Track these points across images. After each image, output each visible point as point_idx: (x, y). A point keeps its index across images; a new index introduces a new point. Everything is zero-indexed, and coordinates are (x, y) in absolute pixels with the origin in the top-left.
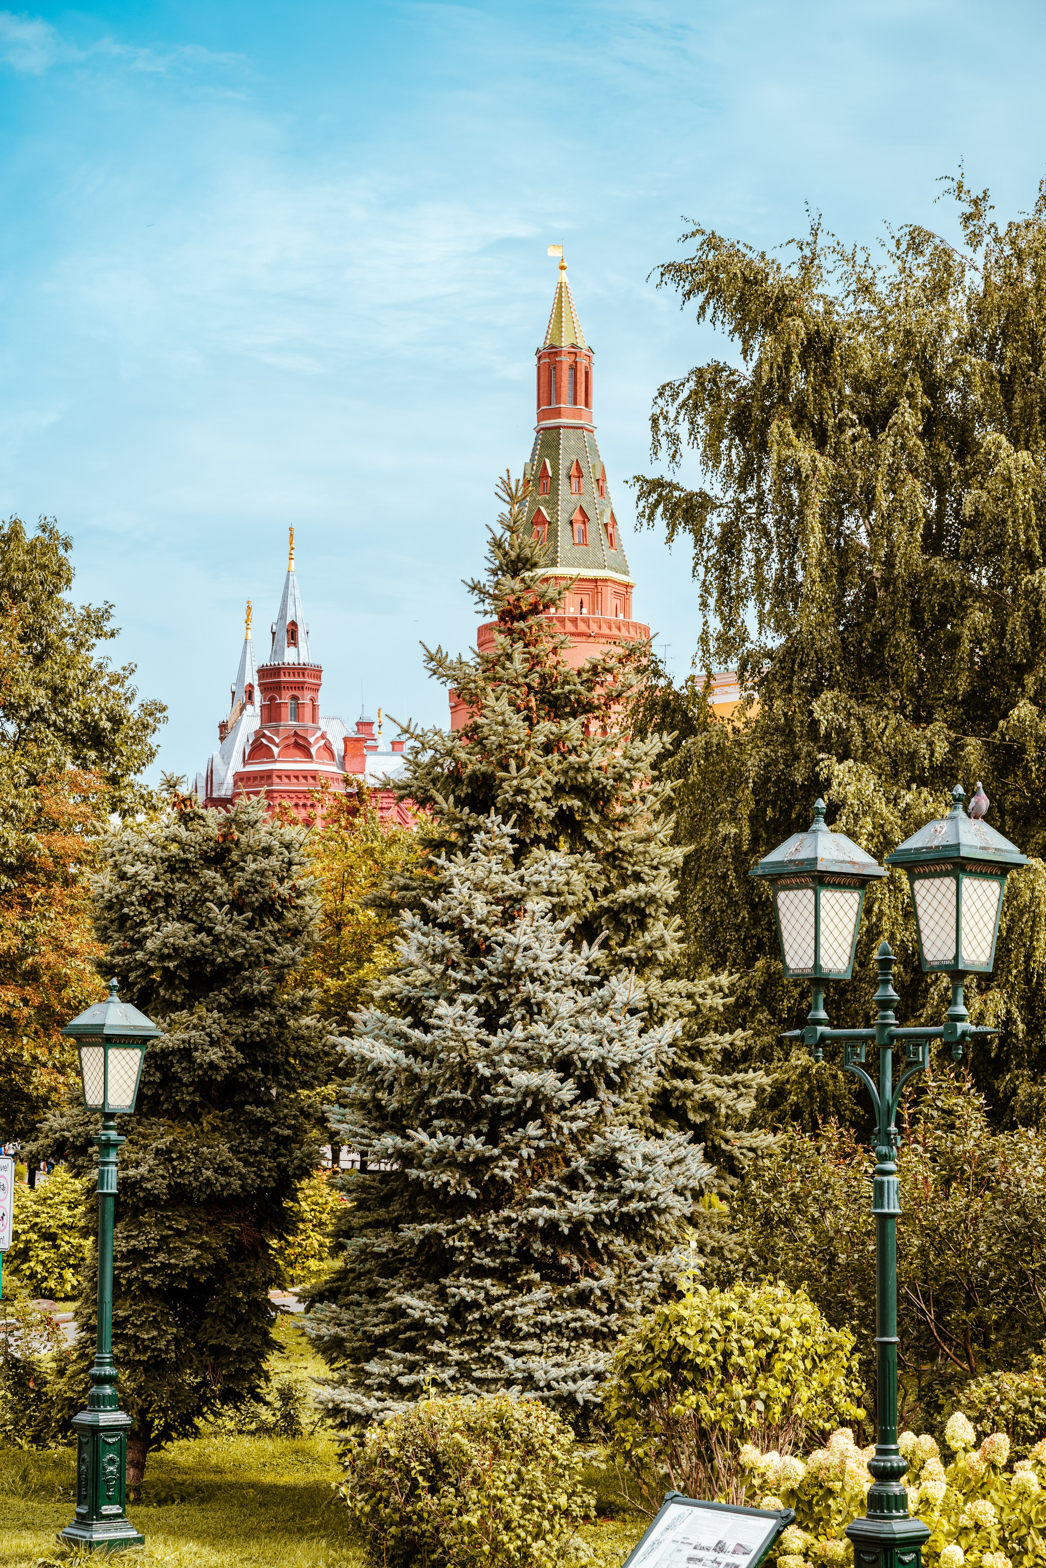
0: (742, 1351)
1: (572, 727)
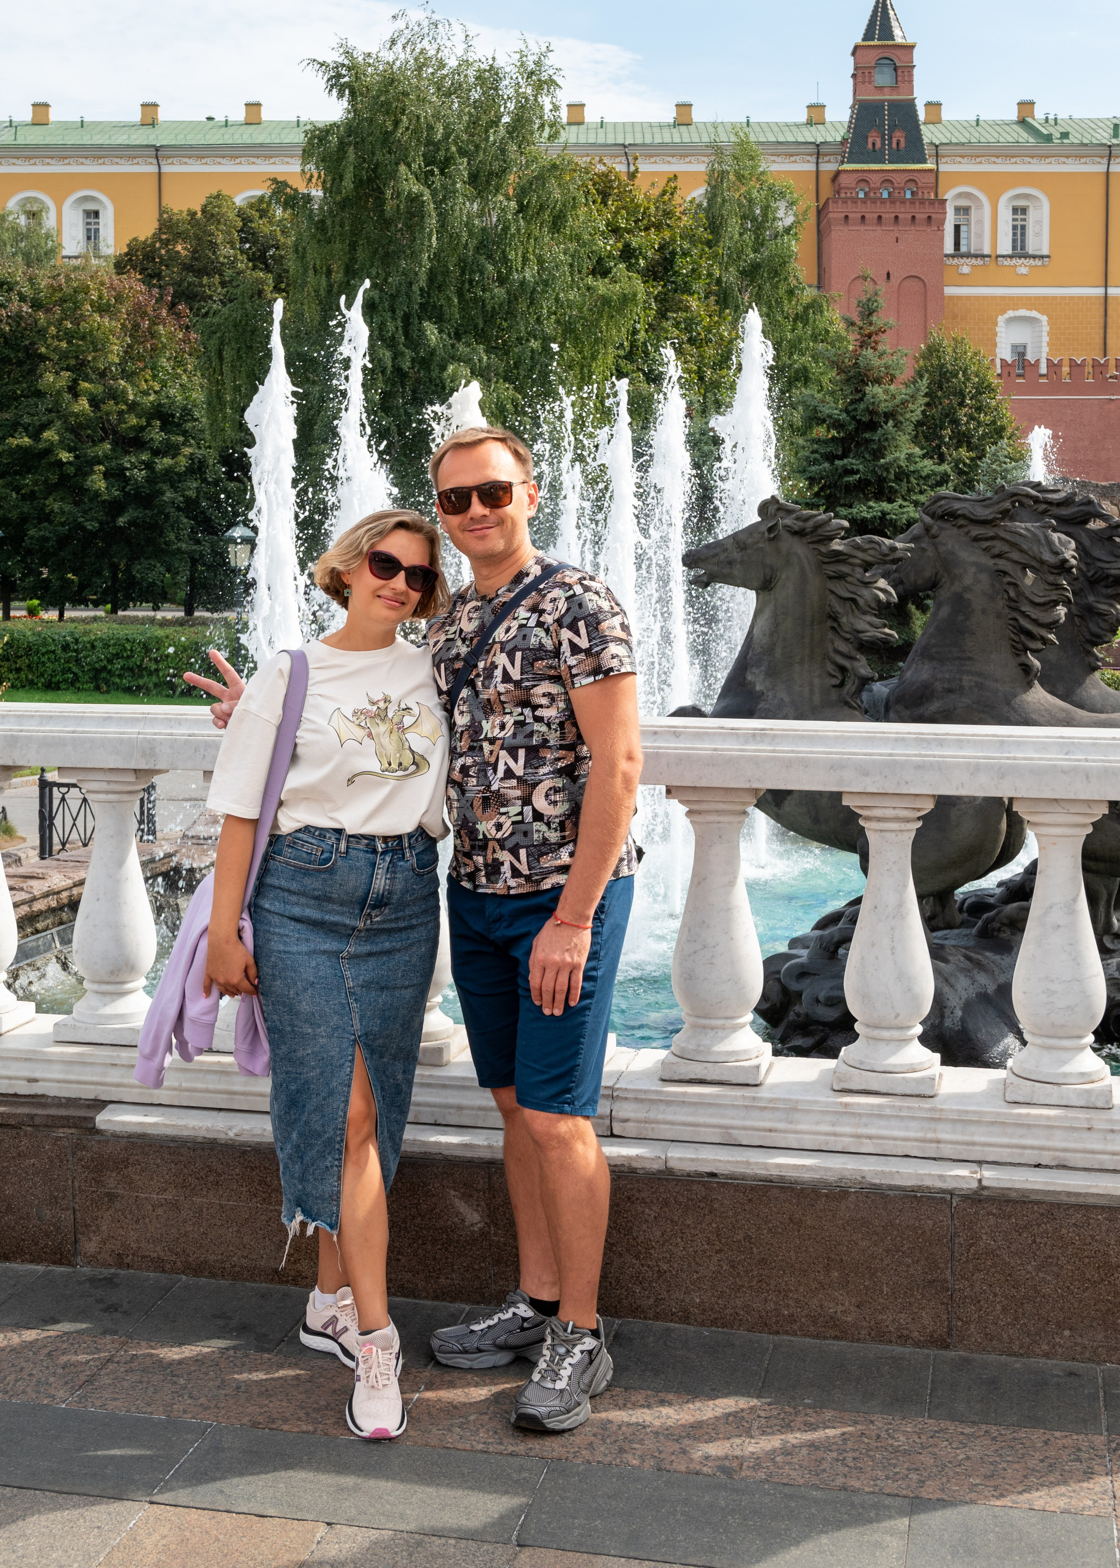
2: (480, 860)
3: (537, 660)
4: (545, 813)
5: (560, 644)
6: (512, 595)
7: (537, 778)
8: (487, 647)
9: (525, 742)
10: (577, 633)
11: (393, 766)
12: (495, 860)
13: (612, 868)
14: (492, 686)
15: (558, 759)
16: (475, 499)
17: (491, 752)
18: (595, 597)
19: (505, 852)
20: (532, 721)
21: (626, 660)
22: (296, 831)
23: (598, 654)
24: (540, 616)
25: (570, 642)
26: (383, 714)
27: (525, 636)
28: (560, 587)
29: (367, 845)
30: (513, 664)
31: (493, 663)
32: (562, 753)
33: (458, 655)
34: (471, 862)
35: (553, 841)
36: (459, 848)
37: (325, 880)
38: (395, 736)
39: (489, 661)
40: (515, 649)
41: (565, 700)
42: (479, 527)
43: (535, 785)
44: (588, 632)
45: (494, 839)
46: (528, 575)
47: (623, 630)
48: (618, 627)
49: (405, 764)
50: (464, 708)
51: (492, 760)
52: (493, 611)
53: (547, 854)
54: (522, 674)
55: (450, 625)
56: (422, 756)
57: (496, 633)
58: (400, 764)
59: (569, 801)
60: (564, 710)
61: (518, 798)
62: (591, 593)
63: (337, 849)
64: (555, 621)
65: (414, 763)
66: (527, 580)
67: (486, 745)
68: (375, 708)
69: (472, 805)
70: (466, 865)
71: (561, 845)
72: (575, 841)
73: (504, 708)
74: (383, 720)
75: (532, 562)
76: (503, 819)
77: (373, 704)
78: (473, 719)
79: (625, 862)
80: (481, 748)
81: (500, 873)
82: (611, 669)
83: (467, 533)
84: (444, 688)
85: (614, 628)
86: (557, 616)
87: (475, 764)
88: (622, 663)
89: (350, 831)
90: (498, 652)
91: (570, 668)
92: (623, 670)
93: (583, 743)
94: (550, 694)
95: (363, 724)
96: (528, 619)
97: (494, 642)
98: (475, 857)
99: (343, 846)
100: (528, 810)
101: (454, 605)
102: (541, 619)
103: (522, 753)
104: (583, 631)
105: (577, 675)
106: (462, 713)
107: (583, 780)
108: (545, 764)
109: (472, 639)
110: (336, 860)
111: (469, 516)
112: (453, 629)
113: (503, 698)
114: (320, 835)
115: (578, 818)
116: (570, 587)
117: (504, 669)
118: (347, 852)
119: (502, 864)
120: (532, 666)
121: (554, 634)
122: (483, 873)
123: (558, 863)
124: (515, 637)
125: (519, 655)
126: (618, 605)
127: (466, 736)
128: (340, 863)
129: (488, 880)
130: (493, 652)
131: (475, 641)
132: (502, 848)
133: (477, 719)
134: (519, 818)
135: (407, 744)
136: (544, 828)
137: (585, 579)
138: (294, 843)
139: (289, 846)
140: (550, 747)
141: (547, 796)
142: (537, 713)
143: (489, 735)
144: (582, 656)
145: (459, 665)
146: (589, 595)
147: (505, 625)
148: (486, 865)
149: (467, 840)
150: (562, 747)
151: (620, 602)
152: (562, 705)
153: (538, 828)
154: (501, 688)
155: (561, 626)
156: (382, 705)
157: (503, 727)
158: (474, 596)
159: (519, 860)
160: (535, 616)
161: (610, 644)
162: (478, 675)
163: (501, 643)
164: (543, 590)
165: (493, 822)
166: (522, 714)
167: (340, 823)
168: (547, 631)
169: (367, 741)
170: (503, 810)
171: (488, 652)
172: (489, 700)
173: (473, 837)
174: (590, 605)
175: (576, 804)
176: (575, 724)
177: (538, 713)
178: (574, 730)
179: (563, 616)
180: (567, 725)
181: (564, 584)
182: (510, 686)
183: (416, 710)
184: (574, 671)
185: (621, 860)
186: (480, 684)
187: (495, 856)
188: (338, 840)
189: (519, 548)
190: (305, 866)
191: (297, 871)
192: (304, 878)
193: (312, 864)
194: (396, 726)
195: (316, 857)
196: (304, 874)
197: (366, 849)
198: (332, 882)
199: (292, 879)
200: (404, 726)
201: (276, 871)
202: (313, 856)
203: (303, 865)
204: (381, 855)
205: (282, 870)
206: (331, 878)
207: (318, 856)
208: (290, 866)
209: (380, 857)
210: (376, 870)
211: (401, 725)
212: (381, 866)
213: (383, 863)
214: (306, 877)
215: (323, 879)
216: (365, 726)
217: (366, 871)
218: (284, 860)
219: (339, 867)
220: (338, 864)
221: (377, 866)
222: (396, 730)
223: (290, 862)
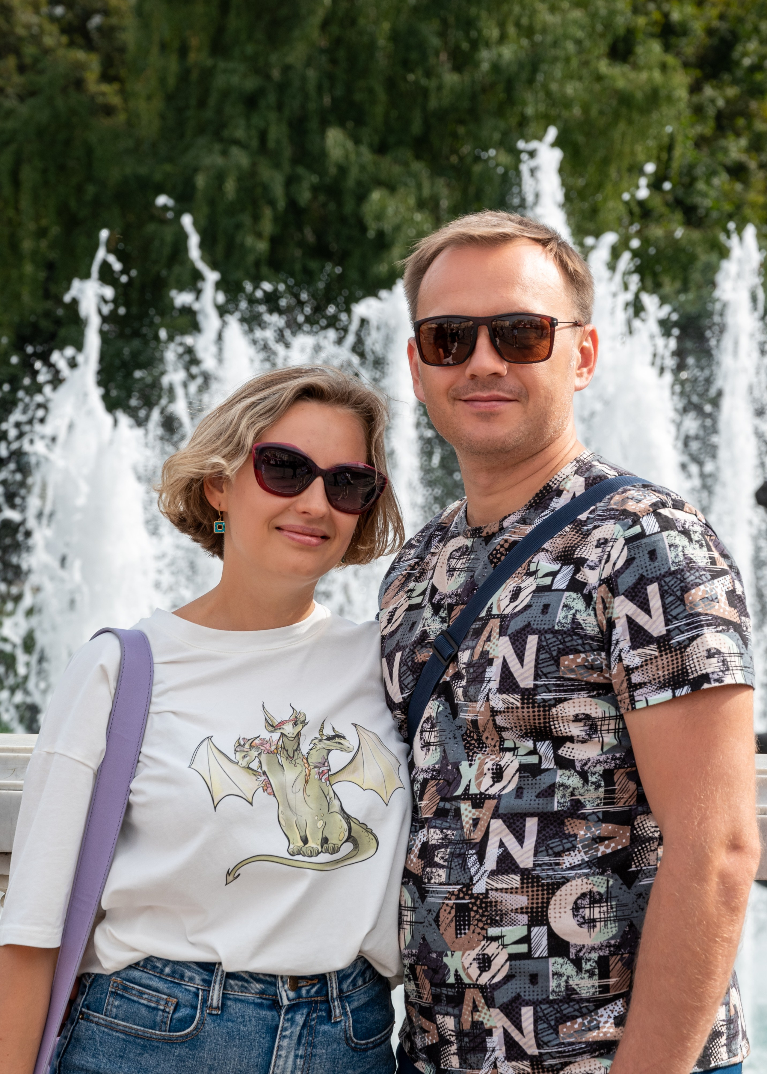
2: (449, 1023)
3: (566, 652)
4: (572, 940)
5: (611, 624)
6: (528, 529)
7: (560, 874)
8: (477, 625)
9: (540, 804)
10: (645, 607)
11: (311, 844)
12: (477, 1025)
13: (697, 1054)
14: (481, 697)
15: (600, 840)
16: (483, 342)
17: (476, 822)
18: (681, 541)
19: (495, 1012)
20: (552, 766)
21: (735, 662)
22: (130, 967)
23: (683, 647)
24: (577, 571)
25: (631, 621)
26: (291, 747)
27: (546, 607)
28: (616, 518)
29: (262, 993)
30: (521, 657)
31: (484, 654)
32: (607, 828)
33: (425, 634)
34: (432, 1027)
35: (585, 994)
36: (413, 999)
37: (181, 1059)
38: (313, 789)
39: (479, 649)
40: (527, 630)
41: (616, 731)
42: (485, 394)
43: (554, 887)
44: (664, 605)
45: (475, 986)
46: (559, 493)
47: (731, 604)
48: (723, 599)
49: (334, 840)
50: (432, 737)
51: (477, 836)
52: (493, 559)
53: (573, 1018)
54: (537, 677)
55: (417, 580)
56: (364, 826)
57: (494, 599)
58: (325, 840)
59: (617, 919)
60: (613, 749)
61: (522, 911)
62: (673, 533)
63: (205, 1000)
64: (603, 581)
65: (350, 838)
66: (558, 503)
67: (466, 808)
68: (276, 736)
69: (437, 920)
70: (425, 1031)
71: (600, 1003)
72: (626, 996)
73: (502, 740)
74: (291, 758)
75: (568, 469)
76: (492, 949)
77: (272, 726)
78: (444, 757)
79: (723, 1040)
80: (458, 814)
81: (485, 1050)
82: (706, 678)
83: (460, 405)
84: (398, 698)
85: (714, 599)
86: (608, 571)
87: (446, 842)
88: (726, 667)
89: (228, 967)
90: (495, 634)
91: (629, 671)
92: (728, 680)
93: (648, 812)
94: (587, 717)
95: (255, 765)
96: (553, 574)
97: (490, 616)
98: (439, 1018)
99: (216, 996)
100: (539, 934)
101: (428, 544)
102: (579, 577)
103: (532, 825)
104: (655, 603)
105: (641, 685)
106: (427, 745)
107: (645, 882)
108: (574, 848)
109: (451, 608)
110: (202, 1022)
111: (468, 372)
112: (421, 586)
113: (500, 720)
114: (173, 974)
115: (633, 954)
116: (636, 519)
117: (505, 665)
118: (223, 1007)
119: (489, 1032)
120: (557, 663)
121: (600, 606)
122: (454, 1048)
123: (594, 1035)
124: (528, 607)
125: (532, 641)
126: (725, 556)
127: (431, 789)
128: (209, 1026)
129: (463, 1062)
130: (485, 634)
131: (456, 612)
132: (490, 1003)
133: (451, 759)
134: (523, 948)
135: (336, 803)
136: (569, 969)
137: (664, 505)
138: (125, 988)
139: (114, 994)
140: (584, 817)
141: (576, 908)
142: (563, 752)
143: (474, 790)
144: (651, 650)
145: (424, 655)
146: (671, 537)
147: (510, 585)
148: (460, 1033)
149: (427, 984)
150: (607, 818)
151: (729, 550)
152: (610, 739)
153: (557, 968)
154: (498, 701)
155: (614, 592)
156: (289, 729)
157: (498, 775)
158: (461, 528)
159: (519, 1028)
160: (568, 571)
161: (705, 630)
162: (458, 676)
163: (503, 617)
164: (584, 523)
165: (473, 954)
166: (534, 752)
167: (214, 951)
168: (588, 599)
169: (262, 797)
170: (493, 931)
171: (478, 633)
172: (474, 723)
173: (437, 979)
174: (671, 555)
175: (631, 925)
176: (634, 777)
177: (565, 751)
178: (632, 786)
179: (618, 573)
180: (619, 777)
181: (625, 513)
182: (514, 699)
183: (352, 740)
184: (636, 678)
185: (716, 1035)
186: (460, 692)
187: (476, 1017)
188: (208, 983)
189: (552, 441)
190: (144, 1032)
191: (130, 1042)
192: (143, 1054)
193: (158, 1028)
194: (316, 769)
195: (166, 1015)
196: (144, 1047)
197: (260, 1001)
198: (194, 1063)
199: (120, 1056)
200: (329, 770)
201: (90, 1041)
202: (160, 1013)
203: (141, 1031)
204: (287, 1012)
205: (101, 1038)
206: (194, 1056)
207: (169, 1013)
208: (117, 1032)
209: (285, 1015)
210: (277, 1041)
211: (325, 768)
212: (287, 1033)
213: (291, 1026)
214: (147, 1053)
215: (177, 1056)
216: (259, 770)
217: (260, 1042)
218: (106, 1020)
219: (209, 1035)
220: (207, 1029)
221: (279, 1033)
222: (316, 776)
223: (117, 1024)
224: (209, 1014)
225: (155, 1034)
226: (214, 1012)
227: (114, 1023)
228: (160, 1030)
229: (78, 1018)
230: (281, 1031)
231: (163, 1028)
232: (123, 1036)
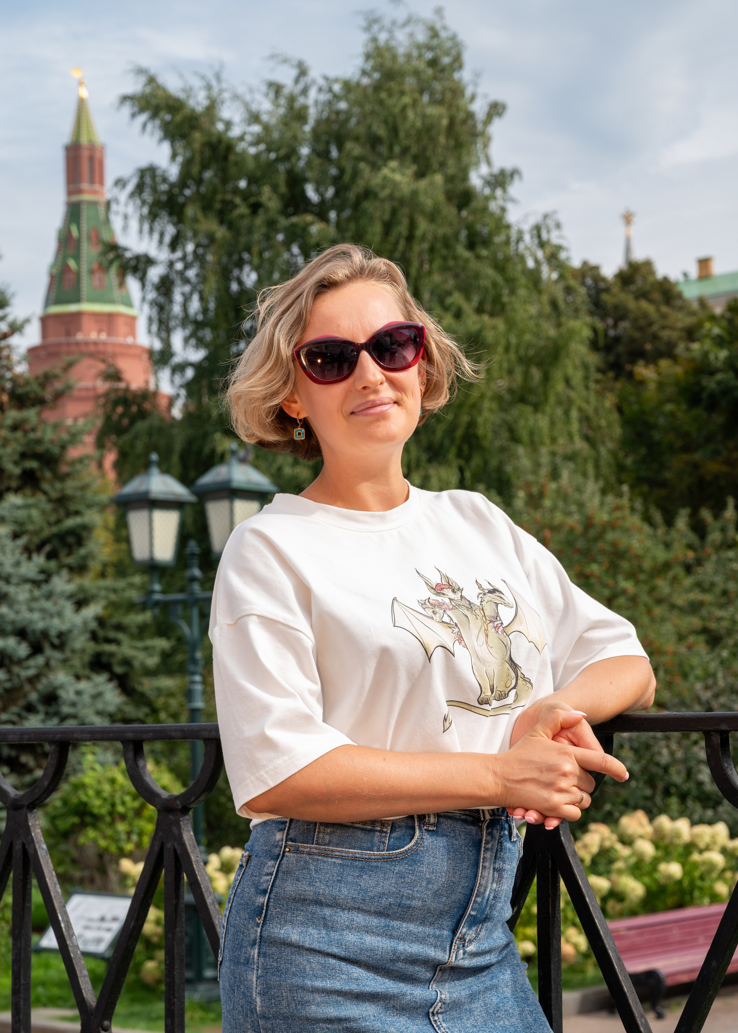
0: (123, 803)
1: (31, 414)
37: (401, 875)
38: (493, 641)
49: (501, 687)
74: (472, 612)
110: (421, 838)
118: (437, 823)
128: (428, 841)
183: (508, 595)
190: (362, 854)
191: (347, 866)
192: (362, 876)
193: (375, 848)
194: (491, 624)
195: (384, 834)
196: (362, 868)
197: (465, 817)
198: (414, 878)
199: (338, 880)
200: (502, 623)
201: (304, 871)
202: (378, 834)
203: (359, 853)
204: (488, 828)
205: (316, 866)
206: (413, 871)
207: (386, 832)
208: (332, 858)
209: (487, 830)
210: (482, 853)
211: (498, 622)
212: (489, 846)
213: (492, 840)
214: (366, 874)
215: (397, 873)
216: (452, 623)
217: (468, 855)
218: (319, 849)
219: (427, 850)
220: (426, 844)
221: (483, 845)
222: (493, 630)
223: (332, 851)
224: (426, 830)
225: (374, 855)
226: (431, 828)
227: (329, 850)
228: (378, 850)
229: (284, 852)
230: (485, 844)
231: (382, 848)
232: (340, 861)
